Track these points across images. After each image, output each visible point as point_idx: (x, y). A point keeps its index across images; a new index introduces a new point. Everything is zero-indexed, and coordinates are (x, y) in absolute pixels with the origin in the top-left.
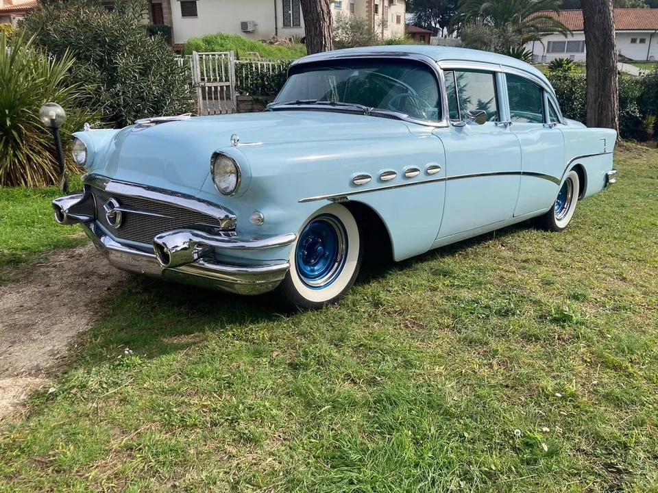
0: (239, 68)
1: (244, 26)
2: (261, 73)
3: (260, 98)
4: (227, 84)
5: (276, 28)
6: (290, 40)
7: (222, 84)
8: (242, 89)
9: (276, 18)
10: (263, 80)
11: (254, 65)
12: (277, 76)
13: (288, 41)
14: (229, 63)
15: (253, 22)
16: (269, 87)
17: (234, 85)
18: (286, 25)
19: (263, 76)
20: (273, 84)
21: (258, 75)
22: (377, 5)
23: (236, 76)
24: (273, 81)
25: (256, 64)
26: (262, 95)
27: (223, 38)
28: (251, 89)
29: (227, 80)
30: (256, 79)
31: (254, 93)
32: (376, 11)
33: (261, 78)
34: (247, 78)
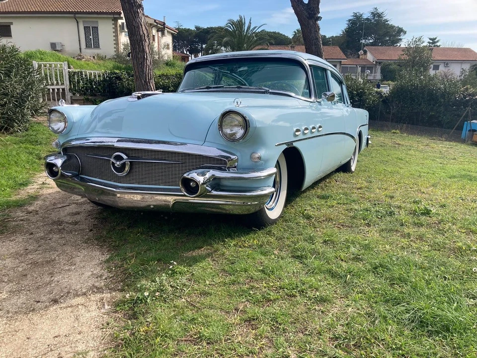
0: (71, 76)
1: (53, 46)
2: (90, 79)
3: (90, 98)
4: (63, 87)
5: (80, 49)
6: (94, 57)
7: (58, 87)
8: (75, 91)
9: (79, 41)
10: (91, 84)
11: (83, 73)
12: (103, 81)
13: (92, 58)
14: (64, 71)
15: (61, 43)
16: (96, 89)
17: (68, 88)
18: (88, 46)
19: (91, 81)
20: (100, 88)
21: (87, 81)
22: (154, 36)
23: (70, 82)
24: (100, 85)
25: (85, 72)
26: (91, 95)
27: (41, 53)
28: (83, 91)
29: (63, 84)
30: (86, 84)
31: (85, 94)
32: (154, 40)
33: (90, 82)
34: (78, 82)
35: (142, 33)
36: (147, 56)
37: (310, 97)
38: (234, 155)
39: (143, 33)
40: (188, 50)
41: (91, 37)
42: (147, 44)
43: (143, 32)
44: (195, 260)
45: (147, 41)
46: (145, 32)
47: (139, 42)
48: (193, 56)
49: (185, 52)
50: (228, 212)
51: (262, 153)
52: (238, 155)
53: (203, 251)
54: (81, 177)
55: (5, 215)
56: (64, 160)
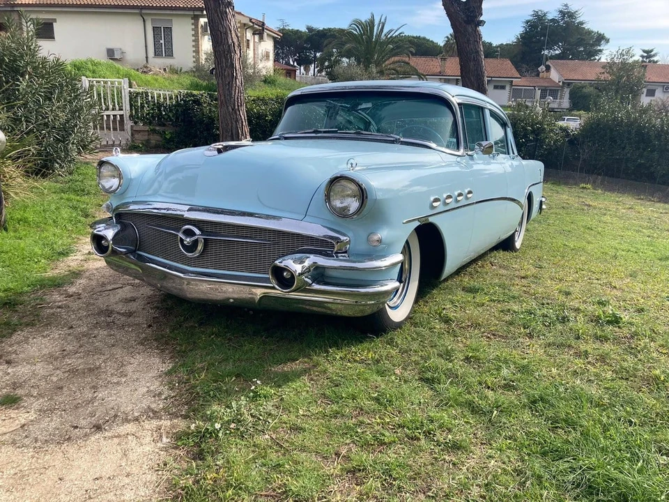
0: (133, 97)
1: (110, 53)
2: (158, 103)
3: (157, 128)
4: (121, 113)
5: (147, 58)
6: (165, 70)
7: (115, 113)
8: (138, 118)
9: (146, 46)
10: (159, 110)
11: (150, 94)
12: (175, 106)
13: (162, 71)
14: (123, 91)
15: (121, 49)
16: (166, 117)
17: (128, 115)
18: (158, 54)
19: (159, 106)
20: (171, 115)
21: (155, 104)
22: (248, 40)
23: (131, 106)
24: (171, 111)
25: (152, 93)
26: (159, 125)
27: (95, 64)
28: (147, 119)
29: (121, 109)
30: (153, 109)
31: (150, 123)
32: (248, 46)
33: (158, 107)
34: (142, 107)
35: (230, 41)
36: (236, 74)
37: (458, 148)
38: (345, 235)
39: (233, 42)
40: (296, 60)
41: (162, 41)
42: (237, 57)
43: (232, 40)
44: (286, 378)
45: (238, 52)
46: (235, 40)
47: (227, 54)
48: (302, 68)
49: (292, 63)
50: (334, 313)
51: (383, 234)
52: (351, 236)
53: (297, 366)
54: (139, 255)
55: (37, 299)
56: (116, 231)
